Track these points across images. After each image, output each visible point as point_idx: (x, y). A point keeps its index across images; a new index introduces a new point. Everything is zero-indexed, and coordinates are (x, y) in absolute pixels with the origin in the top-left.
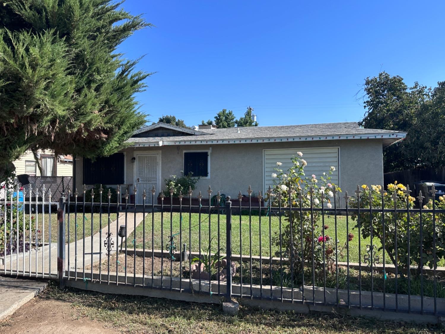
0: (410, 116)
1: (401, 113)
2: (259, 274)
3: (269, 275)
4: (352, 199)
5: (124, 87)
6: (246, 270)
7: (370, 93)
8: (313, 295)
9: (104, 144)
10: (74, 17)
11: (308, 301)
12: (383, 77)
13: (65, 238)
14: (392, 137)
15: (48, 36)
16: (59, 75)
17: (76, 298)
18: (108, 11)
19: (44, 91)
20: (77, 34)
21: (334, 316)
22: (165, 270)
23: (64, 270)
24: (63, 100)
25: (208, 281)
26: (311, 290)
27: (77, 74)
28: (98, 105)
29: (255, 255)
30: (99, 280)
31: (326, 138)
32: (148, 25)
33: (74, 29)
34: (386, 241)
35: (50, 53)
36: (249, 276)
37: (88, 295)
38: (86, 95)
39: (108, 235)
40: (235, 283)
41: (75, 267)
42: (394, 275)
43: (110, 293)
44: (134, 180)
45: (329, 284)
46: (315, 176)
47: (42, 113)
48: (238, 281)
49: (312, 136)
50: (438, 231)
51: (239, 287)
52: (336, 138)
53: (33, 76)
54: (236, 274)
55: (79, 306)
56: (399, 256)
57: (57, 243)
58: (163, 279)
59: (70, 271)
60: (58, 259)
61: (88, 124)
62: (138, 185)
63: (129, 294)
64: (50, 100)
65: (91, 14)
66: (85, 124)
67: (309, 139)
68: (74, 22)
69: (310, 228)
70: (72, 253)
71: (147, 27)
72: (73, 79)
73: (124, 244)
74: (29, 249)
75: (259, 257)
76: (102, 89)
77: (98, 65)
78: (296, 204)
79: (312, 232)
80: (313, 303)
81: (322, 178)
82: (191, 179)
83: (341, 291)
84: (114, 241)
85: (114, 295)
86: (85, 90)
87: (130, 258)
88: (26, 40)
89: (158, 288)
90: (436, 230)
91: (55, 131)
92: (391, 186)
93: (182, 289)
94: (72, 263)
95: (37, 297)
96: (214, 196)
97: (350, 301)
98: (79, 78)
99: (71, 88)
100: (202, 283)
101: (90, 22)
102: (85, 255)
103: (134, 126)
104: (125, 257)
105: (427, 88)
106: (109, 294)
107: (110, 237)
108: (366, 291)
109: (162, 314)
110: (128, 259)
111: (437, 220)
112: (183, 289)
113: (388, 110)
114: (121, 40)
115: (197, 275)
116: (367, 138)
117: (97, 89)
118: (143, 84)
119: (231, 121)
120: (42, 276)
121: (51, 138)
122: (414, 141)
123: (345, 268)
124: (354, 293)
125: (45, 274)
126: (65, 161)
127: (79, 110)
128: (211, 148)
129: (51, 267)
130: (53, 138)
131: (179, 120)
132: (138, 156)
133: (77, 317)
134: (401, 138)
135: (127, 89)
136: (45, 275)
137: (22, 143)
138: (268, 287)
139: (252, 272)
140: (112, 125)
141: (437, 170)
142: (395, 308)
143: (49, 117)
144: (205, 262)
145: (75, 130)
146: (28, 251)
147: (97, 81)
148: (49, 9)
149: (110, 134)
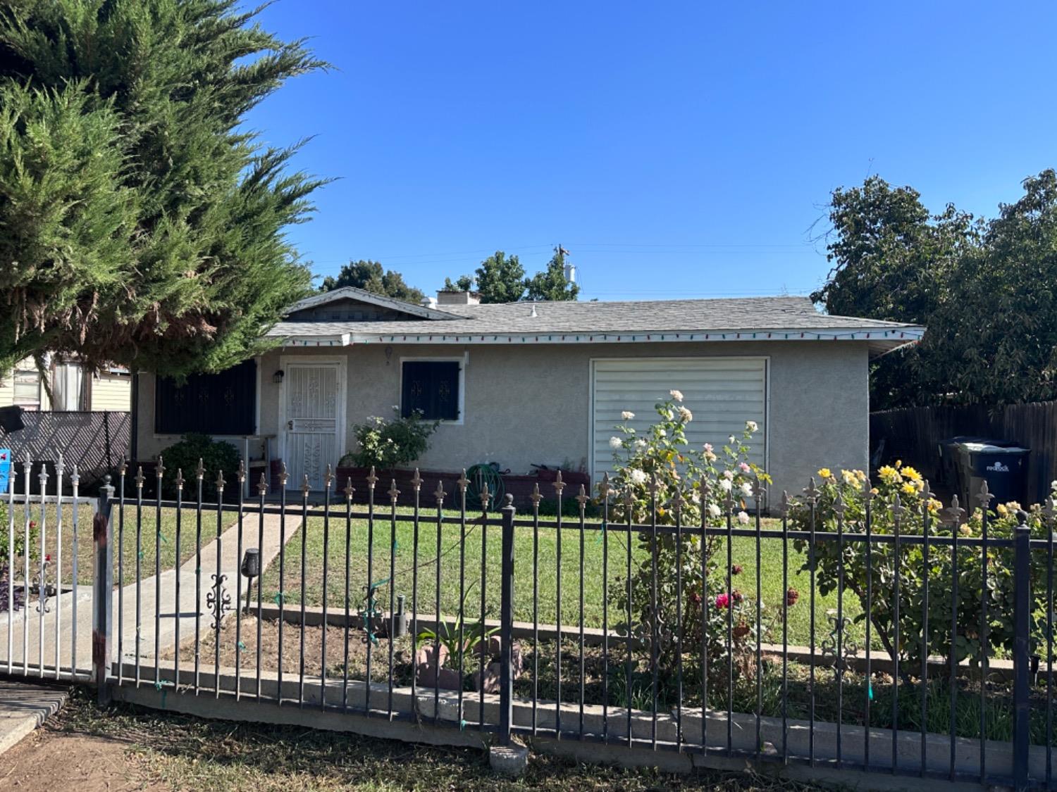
0: (934, 283)
1: (912, 275)
2: (578, 674)
3: (600, 676)
4: (797, 504)
5: (260, 212)
6: (547, 662)
7: (842, 226)
8: (701, 730)
9: (207, 346)
10: (137, 49)
11: (690, 745)
12: (873, 189)
13: (113, 572)
14: (891, 337)
15: (72, 97)
16: (101, 189)
17: (138, 731)
18: (224, 32)
19: (63, 228)
20: (144, 88)
21: (750, 780)
22: (354, 661)
23: (109, 664)
24: (110, 246)
25: (455, 694)
26: (698, 718)
27: (145, 185)
28: (194, 257)
29: (568, 623)
30: (193, 687)
31: (738, 336)
32: (319, 65)
33: (139, 76)
34: (873, 604)
35: (76, 136)
36: (553, 678)
37: (166, 723)
38: (166, 233)
39: (217, 579)
40: (519, 700)
41: (134, 653)
42: (891, 679)
43: (220, 717)
44: (280, 424)
45: (739, 704)
46: (710, 446)
47: (56, 279)
48: (528, 692)
49: (707, 330)
50: (993, 588)
51: (530, 708)
52: (762, 337)
53: (36, 193)
54: (521, 674)
55: (145, 753)
56: (903, 639)
57: (91, 587)
58: (347, 688)
59: (123, 665)
60: (94, 634)
61: (170, 303)
62: (290, 436)
63: (268, 722)
64: (76, 250)
65: (178, 41)
66: (162, 303)
67: (699, 338)
68: (139, 60)
69: (699, 571)
70: (129, 613)
71: (317, 69)
72: (134, 195)
73: (254, 592)
74: (22, 604)
75: (577, 630)
76: (206, 219)
77: (197, 162)
78: (667, 514)
79: (704, 579)
80: (701, 752)
81: (728, 450)
82: (418, 427)
83: (766, 720)
84: (232, 596)
85: (230, 724)
86: (166, 221)
87: (270, 629)
88: (18, 102)
89: (337, 709)
90: (989, 585)
91: (89, 319)
92: (887, 471)
93: (393, 713)
94: (129, 641)
95: (43, 730)
96: (472, 468)
97: (787, 747)
98: (151, 193)
99: (129, 217)
100: (442, 698)
101: (177, 60)
102: (161, 620)
103: (282, 302)
104: (256, 626)
105: (975, 219)
106: (219, 721)
107: (222, 585)
108: (825, 723)
109: (346, 775)
110: (263, 631)
111: (991, 563)
112: (395, 713)
113: (884, 268)
114: (253, 101)
115: (431, 678)
116: (832, 338)
117: (193, 220)
118: (305, 203)
119: (517, 281)
120: (55, 675)
121: (79, 338)
122: (943, 344)
123: (776, 660)
124: (797, 727)
125: (62, 670)
126: (112, 373)
127: (147, 270)
128: (466, 354)
129: (77, 652)
130: (83, 336)
131: (389, 273)
132: (290, 366)
133: (139, 783)
134: (911, 341)
135: (267, 219)
136: (63, 673)
137: (7, 348)
138: (596, 710)
139: (560, 668)
140: (228, 303)
141: (991, 413)
142: (891, 766)
143: (76, 289)
144: (448, 641)
145: (137, 318)
146: (21, 610)
147: (194, 199)
148: (75, 28)
149: (225, 322)
